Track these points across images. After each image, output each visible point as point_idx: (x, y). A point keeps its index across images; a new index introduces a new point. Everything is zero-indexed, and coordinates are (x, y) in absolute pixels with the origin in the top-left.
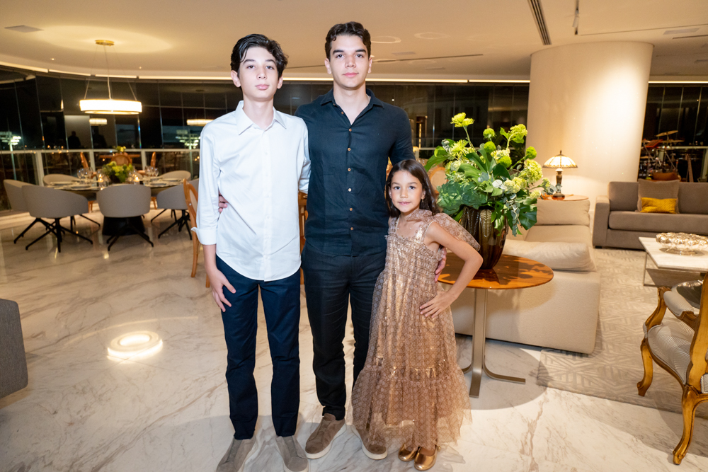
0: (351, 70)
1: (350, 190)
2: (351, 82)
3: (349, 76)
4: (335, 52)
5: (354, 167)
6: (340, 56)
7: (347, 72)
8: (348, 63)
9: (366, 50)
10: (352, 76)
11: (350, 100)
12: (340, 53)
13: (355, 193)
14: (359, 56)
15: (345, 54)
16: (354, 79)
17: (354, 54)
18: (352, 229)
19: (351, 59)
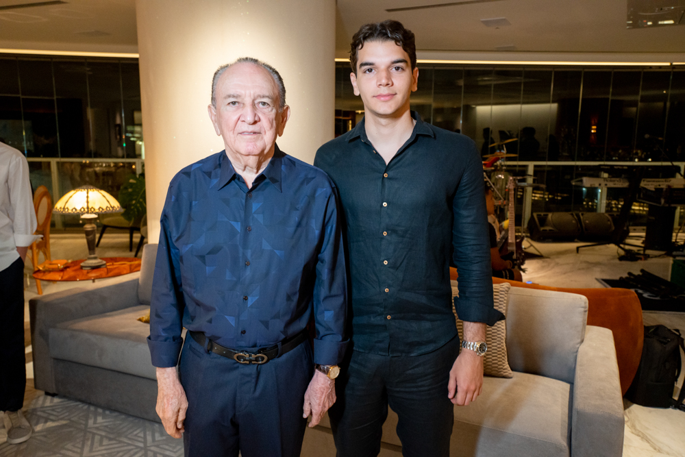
0: (384, 90)
1: (386, 263)
2: (387, 108)
3: (382, 98)
4: (362, 65)
5: (392, 231)
6: (370, 70)
7: (379, 93)
8: (380, 80)
9: (408, 59)
10: (387, 98)
11: (385, 131)
12: (370, 67)
13: (393, 266)
14: (397, 69)
15: (377, 68)
16: (390, 103)
17: (389, 67)
18: (389, 317)
19: (384, 74)
